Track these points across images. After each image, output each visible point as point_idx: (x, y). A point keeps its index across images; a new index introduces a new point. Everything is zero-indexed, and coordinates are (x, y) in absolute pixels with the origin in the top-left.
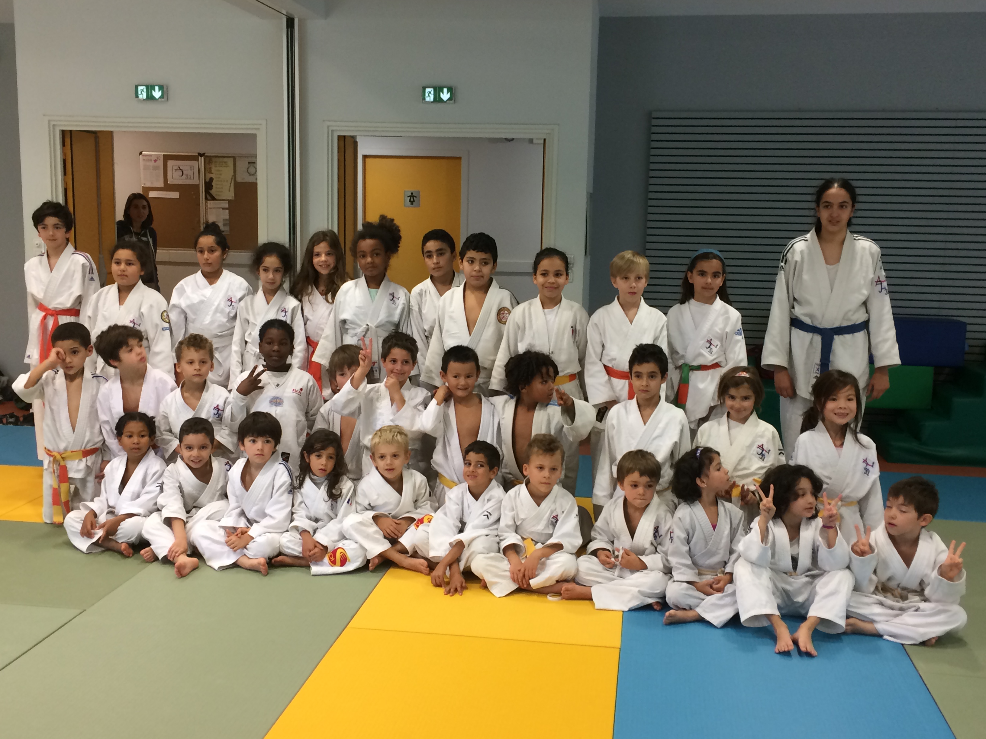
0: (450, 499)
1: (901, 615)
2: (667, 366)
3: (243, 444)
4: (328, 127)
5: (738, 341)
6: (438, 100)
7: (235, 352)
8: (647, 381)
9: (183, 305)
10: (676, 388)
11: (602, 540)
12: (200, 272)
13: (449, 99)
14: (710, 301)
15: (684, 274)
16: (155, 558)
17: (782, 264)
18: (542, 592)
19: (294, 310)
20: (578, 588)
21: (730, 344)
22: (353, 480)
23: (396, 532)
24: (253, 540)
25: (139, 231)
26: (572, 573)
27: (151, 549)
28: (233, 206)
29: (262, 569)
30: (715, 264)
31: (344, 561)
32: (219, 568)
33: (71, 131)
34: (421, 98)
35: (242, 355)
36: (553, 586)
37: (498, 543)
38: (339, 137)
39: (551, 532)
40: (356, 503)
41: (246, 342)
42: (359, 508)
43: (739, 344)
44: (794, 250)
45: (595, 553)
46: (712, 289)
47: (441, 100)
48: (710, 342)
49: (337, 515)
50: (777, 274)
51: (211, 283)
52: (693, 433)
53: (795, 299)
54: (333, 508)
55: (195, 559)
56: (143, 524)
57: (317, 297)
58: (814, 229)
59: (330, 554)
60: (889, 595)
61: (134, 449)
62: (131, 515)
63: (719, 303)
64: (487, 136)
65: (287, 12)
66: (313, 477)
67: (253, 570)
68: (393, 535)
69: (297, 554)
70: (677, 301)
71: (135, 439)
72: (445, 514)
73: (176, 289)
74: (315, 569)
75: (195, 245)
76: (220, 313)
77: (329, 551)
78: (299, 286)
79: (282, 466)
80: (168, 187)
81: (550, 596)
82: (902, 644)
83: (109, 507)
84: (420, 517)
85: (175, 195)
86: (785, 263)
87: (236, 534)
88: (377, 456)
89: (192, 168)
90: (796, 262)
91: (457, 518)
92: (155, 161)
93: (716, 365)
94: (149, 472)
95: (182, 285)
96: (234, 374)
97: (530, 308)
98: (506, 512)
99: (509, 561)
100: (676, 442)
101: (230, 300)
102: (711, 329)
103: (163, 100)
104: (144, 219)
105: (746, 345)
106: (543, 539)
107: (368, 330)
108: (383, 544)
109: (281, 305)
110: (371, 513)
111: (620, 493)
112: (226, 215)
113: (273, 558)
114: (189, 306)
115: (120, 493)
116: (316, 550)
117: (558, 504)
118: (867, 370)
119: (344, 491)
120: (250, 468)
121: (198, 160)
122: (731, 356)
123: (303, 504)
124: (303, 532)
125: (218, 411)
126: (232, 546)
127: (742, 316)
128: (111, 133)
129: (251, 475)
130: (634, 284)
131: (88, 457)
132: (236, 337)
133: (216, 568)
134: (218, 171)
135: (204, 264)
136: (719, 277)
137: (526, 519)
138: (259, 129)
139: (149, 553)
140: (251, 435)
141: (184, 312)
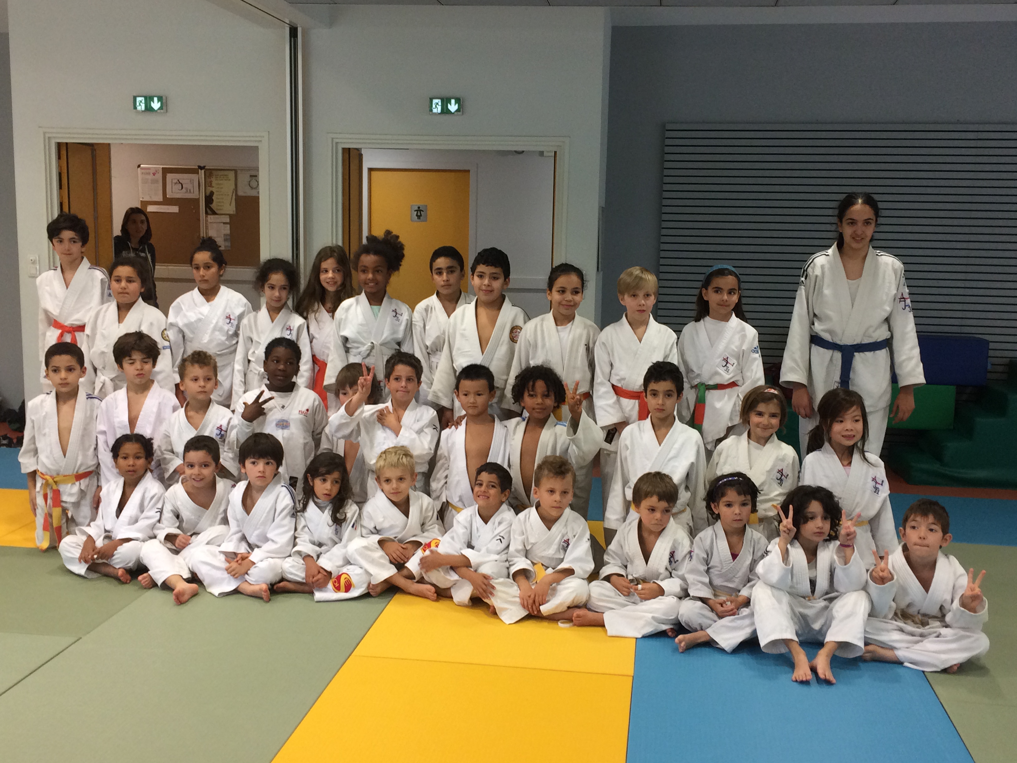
0: (458, 522)
1: (922, 641)
2: (683, 385)
3: (244, 466)
4: (333, 139)
5: (755, 359)
6: (445, 111)
7: (239, 371)
8: (663, 401)
9: (181, 324)
10: (692, 409)
11: (615, 565)
12: (196, 289)
13: (457, 111)
14: (726, 318)
15: (699, 290)
16: (154, 585)
17: (803, 279)
18: (553, 618)
19: (299, 328)
20: (590, 614)
21: (747, 363)
22: (358, 503)
23: (403, 557)
24: (254, 566)
25: (137, 246)
26: (584, 599)
27: (149, 575)
28: (234, 221)
29: (264, 595)
30: (729, 281)
31: (348, 587)
32: (220, 594)
33: (67, 143)
34: (428, 109)
35: (245, 375)
36: (564, 612)
37: (508, 568)
38: (344, 149)
39: (562, 557)
40: (362, 526)
41: (249, 361)
42: (364, 531)
43: (756, 362)
44: (815, 265)
45: (608, 578)
46: (729, 306)
47: (449, 112)
48: (726, 360)
49: (341, 540)
50: (796, 291)
51: (208, 301)
52: (709, 454)
53: (815, 315)
54: (338, 533)
55: (194, 586)
56: (141, 548)
57: (324, 314)
58: (836, 243)
59: (334, 580)
60: (909, 621)
61: (129, 471)
62: (128, 540)
63: (734, 320)
64: (495, 148)
65: (290, 22)
66: (316, 500)
67: (255, 596)
68: (399, 560)
69: (300, 579)
70: (693, 319)
71: (131, 461)
72: (453, 538)
73: (173, 307)
74: (318, 595)
75: (190, 261)
76: (219, 331)
77: (333, 576)
78: (305, 303)
79: (284, 488)
80: (167, 201)
81: (562, 623)
82: (923, 672)
83: (106, 531)
84: (427, 541)
85: (174, 209)
86: (806, 278)
87: (235, 560)
88: (382, 479)
89: (192, 181)
90: (817, 276)
91: (464, 542)
92: (154, 174)
93: (733, 384)
94: (146, 496)
95: (179, 303)
96: (236, 393)
97: (542, 325)
98: (516, 536)
99: (519, 586)
100: (692, 463)
101: (229, 318)
102: (727, 347)
103: (162, 111)
104: (141, 235)
105: (763, 363)
106: (553, 564)
107: (373, 347)
108: (389, 569)
109: (286, 323)
110: (377, 538)
111: (634, 516)
112: (227, 230)
113: (276, 583)
114: (187, 325)
115: (118, 516)
116: (320, 576)
117: (569, 528)
118: (889, 389)
119: (349, 515)
120: (251, 490)
121: (198, 173)
122: (748, 374)
123: (307, 528)
124: (306, 557)
125: (221, 431)
126: (233, 573)
127: (759, 334)
128: (109, 145)
129: (251, 497)
130: (643, 302)
131: (82, 481)
132: (239, 356)
133: (217, 594)
134: (218, 184)
135: (200, 281)
136: (735, 293)
137: (536, 543)
138: (261, 141)
139: (147, 579)
140: (252, 456)
141: (181, 331)
